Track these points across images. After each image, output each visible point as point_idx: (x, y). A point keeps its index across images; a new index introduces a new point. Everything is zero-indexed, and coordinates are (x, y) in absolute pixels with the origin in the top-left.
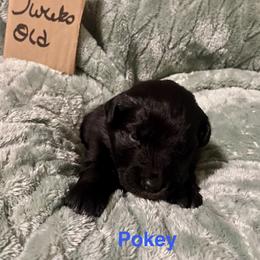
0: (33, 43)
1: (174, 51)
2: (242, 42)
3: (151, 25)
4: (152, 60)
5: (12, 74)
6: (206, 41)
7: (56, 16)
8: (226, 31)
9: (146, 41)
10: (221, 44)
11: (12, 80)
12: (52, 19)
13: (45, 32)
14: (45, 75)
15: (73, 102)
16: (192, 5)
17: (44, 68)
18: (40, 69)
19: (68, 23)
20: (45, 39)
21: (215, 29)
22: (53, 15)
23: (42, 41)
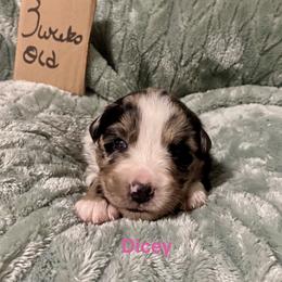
0: (42, 64)
1: (187, 69)
2: (258, 56)
3: (161, 42)
4: (164, 79)
6: (219, 57)
7: (65, 37)
8: (239, 44)
9: (156, 59)
10: (235, 59)
11: (18, 99)
12: (61, 39)
13: (54, 53)
15: (82, 121)
16: (202, 20)
17: (52, 88)
18: (49, 90)
19: (76, 43)
20: (54, 60)
21: (228, 44)
22: (61, 36)
23: (51, 63)
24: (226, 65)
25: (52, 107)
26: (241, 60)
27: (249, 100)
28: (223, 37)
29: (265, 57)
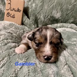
0: (11, 17)
2: (65, 15)
3: (41, 12)
4: (41, 21)
5: (5, 24)
6: (55, 16)
8: (60, 12)
9: (39, 16)
10: (59, 16)
11: (5, 25)
12: (16, 11)
13: (14, 14)
14: (14, 25)
15: (21, 31)
16: (51, 6)
17: (14, 23)
18: (13, 23)
19: (20, 12)
20: (14, 16)
21: (57, 12)
22: (16, 10)
23: (13, 17)
24: (57, 18)
25: (13, 27)
26: (61, 17)
27: (63, 27)
28: (56, 11)
29: (67, 16)
